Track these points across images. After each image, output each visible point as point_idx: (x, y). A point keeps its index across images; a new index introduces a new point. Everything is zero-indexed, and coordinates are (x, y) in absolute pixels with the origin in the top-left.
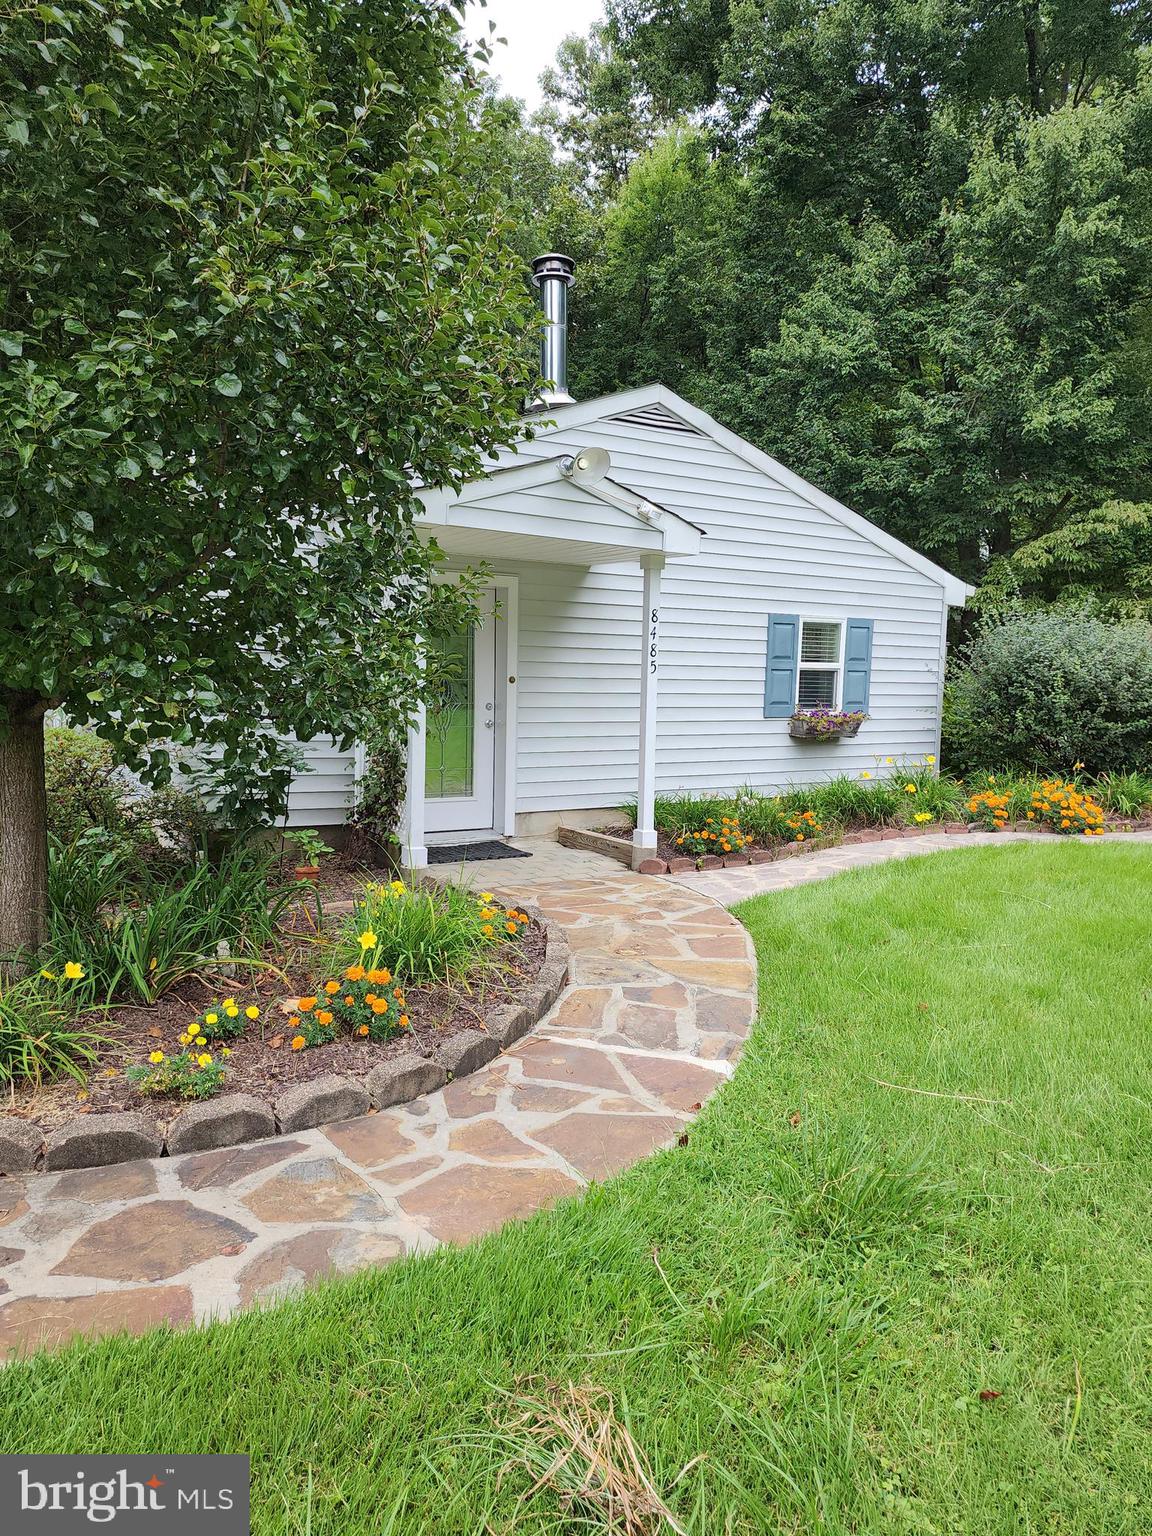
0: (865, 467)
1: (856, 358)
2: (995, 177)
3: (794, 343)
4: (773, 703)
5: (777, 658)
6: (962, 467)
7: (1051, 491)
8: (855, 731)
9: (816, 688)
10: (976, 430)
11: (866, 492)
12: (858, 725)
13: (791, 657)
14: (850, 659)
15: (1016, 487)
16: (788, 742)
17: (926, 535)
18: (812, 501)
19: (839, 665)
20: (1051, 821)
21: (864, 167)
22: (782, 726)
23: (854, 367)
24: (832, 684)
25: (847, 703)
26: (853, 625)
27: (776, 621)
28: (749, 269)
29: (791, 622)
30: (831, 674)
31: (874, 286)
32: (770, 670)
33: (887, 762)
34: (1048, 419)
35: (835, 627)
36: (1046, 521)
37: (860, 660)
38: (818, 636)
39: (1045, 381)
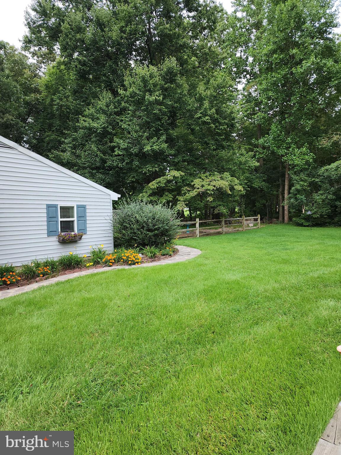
1: (102, 128)
4: (51, 232)
5: (51, 218)
6: (133, 160)
8: (80, 239)
9: (67, 226)
10: (135, 150)
12: (82, 237)
13: (56, 217)
14: (78, 217)
16: (58, 243)
19: (75, 219)
20: (126, 262)
22: (55, 239)
23: (101, 130)
24: (73, 224)
25: (78, 230)
26: (78, 207)
27: (49, 206)
29: (55, 206)
30: (73, 221)
31: (105, 108)
32: (48, 222)
33: (90, 247)
35: (73, 207)
37: (82, 217)
38: (66, 211)
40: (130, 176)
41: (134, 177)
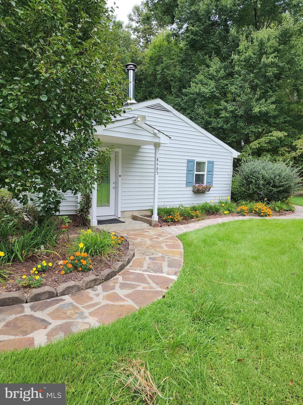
0: (212, 121)
1: (210, 93)
2: (246, 46)
3: (194, 88)
4: (188, 183)
5: (189, 171)
6: (237, 122)
7: (260, 128)
8: (209, 190)
9: (199, 179)
10: (240, 112)
11: (213, 128)
12: (210, 188)
13: (193, 171)
14: (208, 171)
15: (251, 127)
16: (192, 192)
17: (228, 139)
18: (199, 130)
19: (205, 173)
20: (259, 214)
21: (212, 43)
22: (191, 189)
23: (210, 95)
24: (203, 179)
25: (207, 183)
26: (209, 162)
27: (189, 161)
28: (183, 68)
29: (193, 161)
30: (203, 175)
31: (215, 74)
32: (187, 174)
33: (217, 198)
34: (259, 109)
35: (205, 163)
36: (258, 135)
37: (210, 172)
38: (200, 165)
39: (258, 100)
40: (231, 136)
41: (234, 138)
